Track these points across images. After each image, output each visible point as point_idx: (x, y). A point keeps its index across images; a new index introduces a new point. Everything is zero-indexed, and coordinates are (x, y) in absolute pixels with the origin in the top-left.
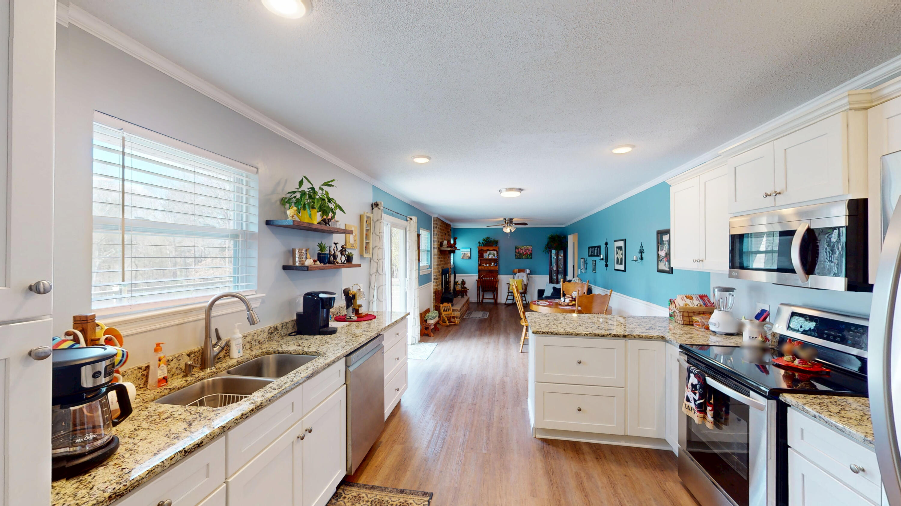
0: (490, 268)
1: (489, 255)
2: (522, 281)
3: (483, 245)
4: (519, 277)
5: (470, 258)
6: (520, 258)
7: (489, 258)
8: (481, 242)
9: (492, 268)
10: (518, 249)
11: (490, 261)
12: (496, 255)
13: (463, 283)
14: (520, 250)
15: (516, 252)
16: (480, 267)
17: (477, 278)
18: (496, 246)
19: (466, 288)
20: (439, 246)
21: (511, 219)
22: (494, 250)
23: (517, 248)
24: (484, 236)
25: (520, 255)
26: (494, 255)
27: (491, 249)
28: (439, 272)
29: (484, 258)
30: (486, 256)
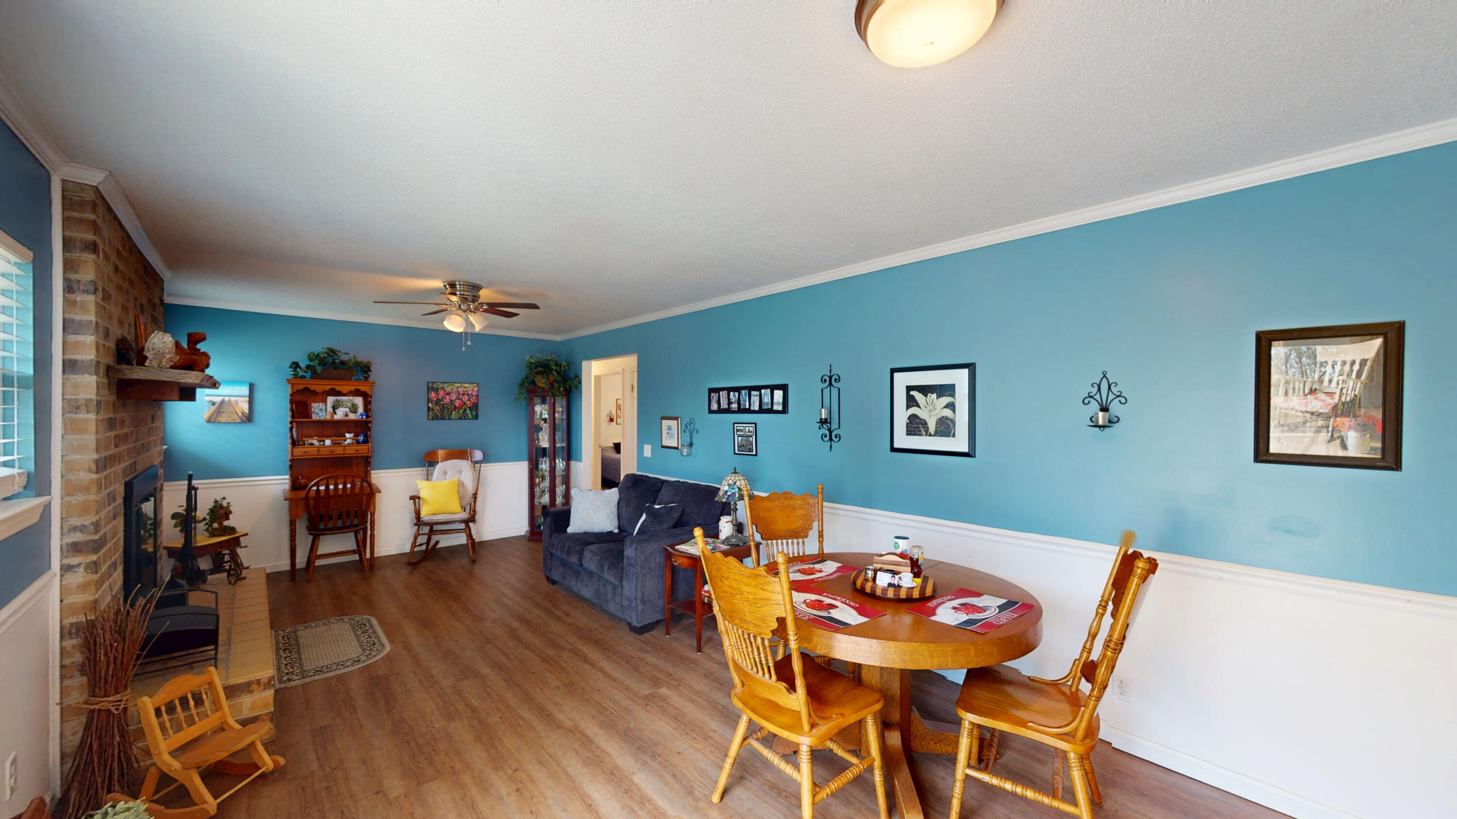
0: (339, 450)
1: (334, 408)
2: (461, 485)
3: (308, 375)
4: (445, 473)
5: (249, 418)
6: (443, 418)
7: (336, 417)
8: (303, 365)
9: (350, 451)
10: (436, 390)
11: (336, 428)
12: (361, 410)
13: (220, 512)
14: (441, 393)
15: (429, 400)
16: (299, 451)
17: (287, 487)
18: (366, 379)
19: (233, 530)
20: (110, 360)
21: (476, 288)
22: (357, 393)
23: (431, 388)
24: (319, 346)
25: (442, 411)
26: (354, 409)
27: (345, 389)
28: (112, 498)
29: (315, 417)
30: (320, 411)
